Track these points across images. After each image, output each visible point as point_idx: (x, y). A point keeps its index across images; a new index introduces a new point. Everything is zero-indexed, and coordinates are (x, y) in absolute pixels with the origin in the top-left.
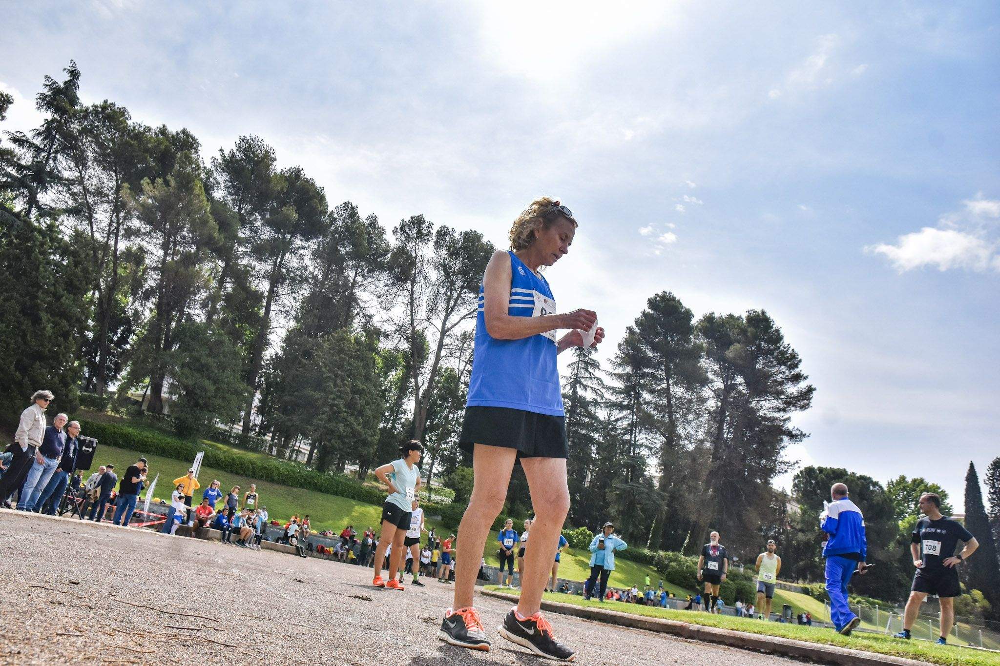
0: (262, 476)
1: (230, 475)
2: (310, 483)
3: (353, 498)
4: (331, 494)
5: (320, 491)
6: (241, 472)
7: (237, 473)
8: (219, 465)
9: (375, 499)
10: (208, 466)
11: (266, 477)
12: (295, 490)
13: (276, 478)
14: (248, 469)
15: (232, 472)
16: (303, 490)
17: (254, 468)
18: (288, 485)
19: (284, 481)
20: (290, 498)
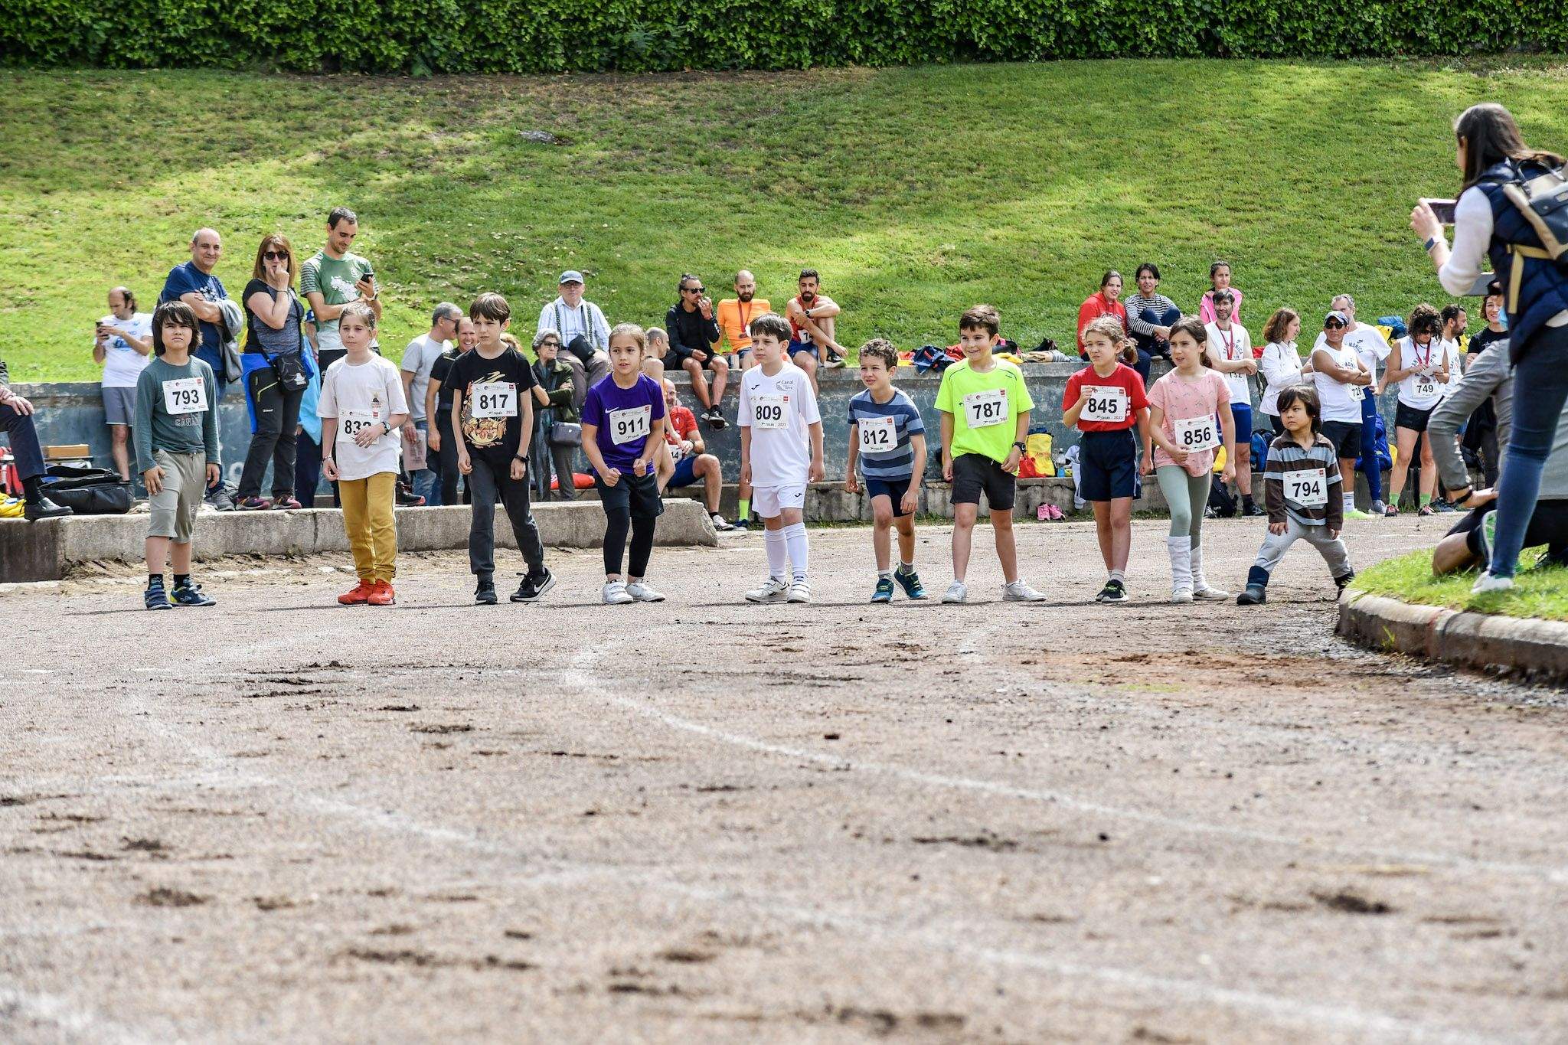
0: (540, 45)
1: (320, 91)
3: (1211, 47)
4: (1050, 57)
5: (965, 49)
6: (390, 49)
7: (372, 66)
8: (236, 37)
10: (165, 61)
11: (571, 44)
12: (786, 87)
13: (637, 34)
14: (436, 18)
15: (333, 63)
16: (831, 76)
18: (732, 65)
19: (699, 44)
20: (749, 160)
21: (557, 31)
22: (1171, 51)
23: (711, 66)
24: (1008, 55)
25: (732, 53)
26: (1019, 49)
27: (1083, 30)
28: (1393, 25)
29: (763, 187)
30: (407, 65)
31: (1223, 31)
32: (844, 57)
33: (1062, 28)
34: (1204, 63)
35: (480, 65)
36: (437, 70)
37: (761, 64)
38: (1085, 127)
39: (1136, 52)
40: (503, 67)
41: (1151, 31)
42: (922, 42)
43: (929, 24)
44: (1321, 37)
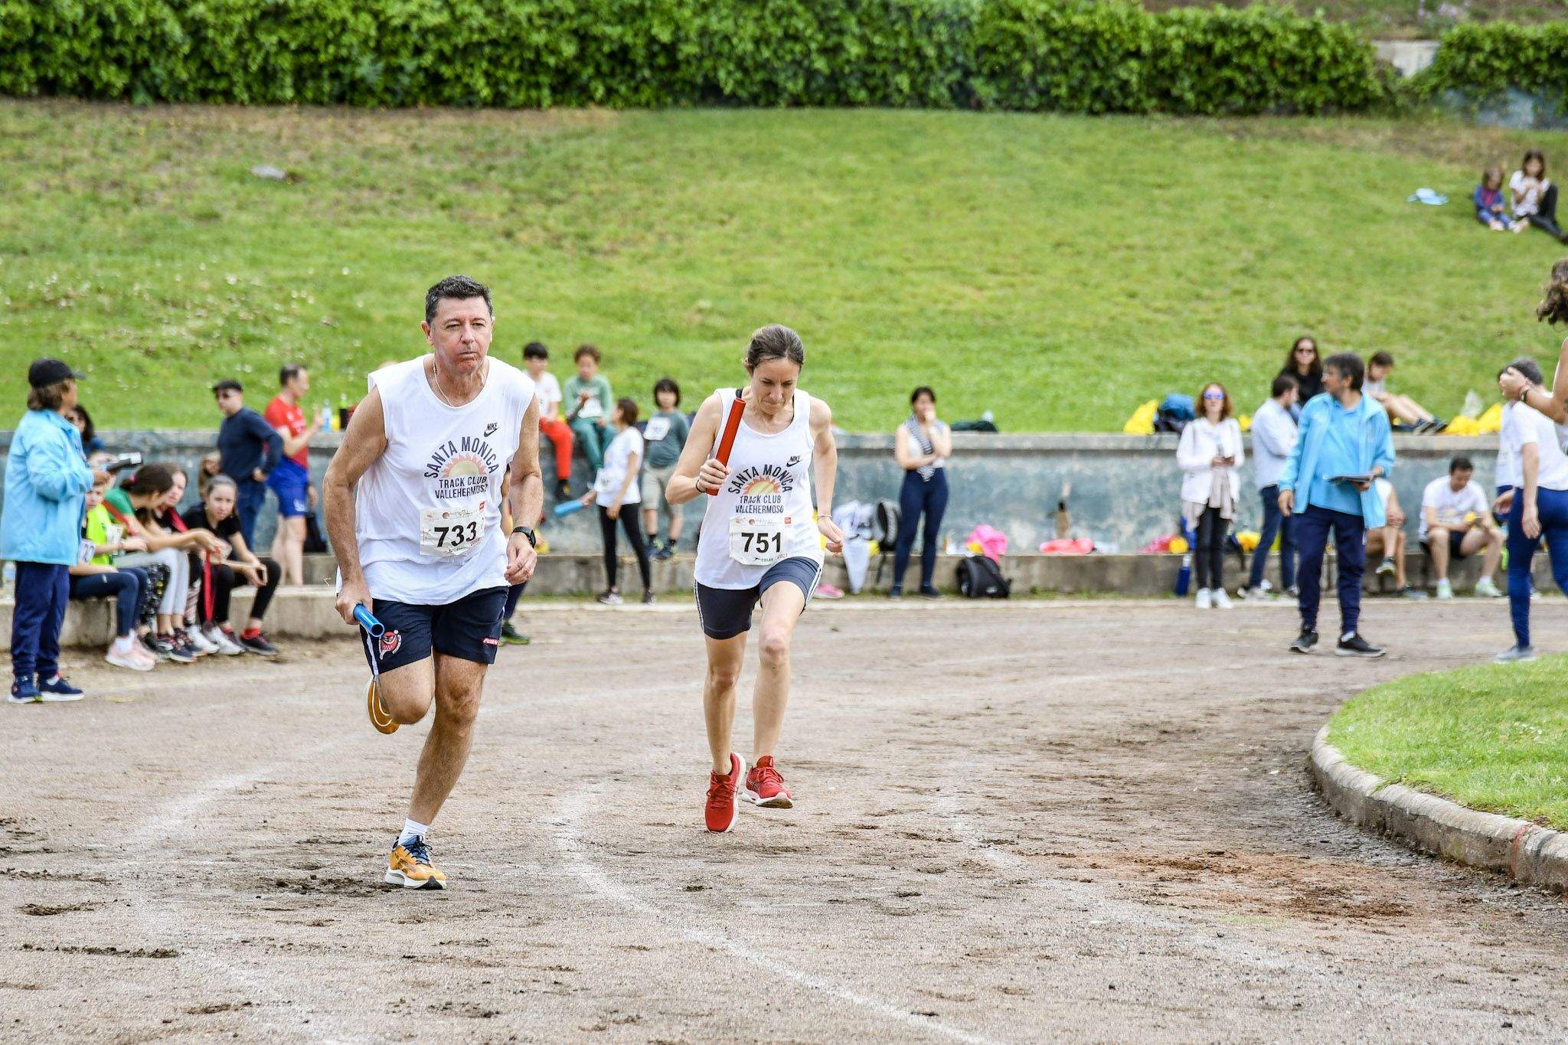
0: (268, 75)
2: (621, 56)
3: (963, 98)
4: (796, 102)
5: (710, 94)
6: (114, 77)
7: (90, 92)
9: (1131, 72)
11: (300, 77)
13: (367, 68)
14: (160, 44)
15: (49, 88)
16: (573, 117)
17: (195, 29)
18: (468, 101)
19: (435, 80)
20: (490, 204)
21: (285, 62)
22: (921, 100)
23: (447, 103)
24: (754, 101)
25: (470, 91)
26: (768, 95)
27: (834, 77)
28: (1148, 81)
29: (509, 235)
30: (127, 93)
31: (978, 84)
32: (585, 97)
33: (811, 74)
34: (957, 116)
35: (204, 95)
36: (159, 98)
37: (498, 101)
38: (839, 177)
39: (885, 102)
40: (228, 96)
41: (903, 81)
42: (667, 86)
43: (674, 65)
44: (1075, 93)
